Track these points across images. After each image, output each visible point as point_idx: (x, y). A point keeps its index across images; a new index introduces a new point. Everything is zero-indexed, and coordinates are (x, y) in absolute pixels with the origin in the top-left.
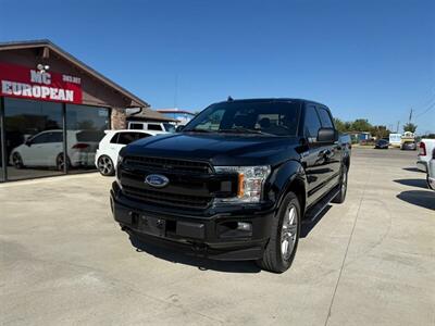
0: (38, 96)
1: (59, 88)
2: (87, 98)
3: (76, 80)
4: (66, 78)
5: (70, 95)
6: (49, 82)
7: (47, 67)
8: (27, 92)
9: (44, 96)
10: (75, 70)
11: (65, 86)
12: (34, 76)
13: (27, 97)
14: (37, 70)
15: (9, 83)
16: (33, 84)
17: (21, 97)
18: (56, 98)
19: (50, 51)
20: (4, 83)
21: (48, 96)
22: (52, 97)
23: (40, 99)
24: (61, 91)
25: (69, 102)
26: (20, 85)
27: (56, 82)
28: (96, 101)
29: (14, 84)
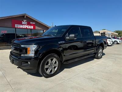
1: (29, 25)
2: (37, 28)
3: (34, 23)
4: (31, 23)
5: (32, 27)
6: (27, 24)
7: (26, 20)
8: (21, 27)
9: (25, 28)
10: (33, 21)
12: (23, 23)
13: (21, 28)
14: (24, 21)
15: (17, 25)
16: (23, 25)
18: (29, 28)
19: (26, 16)
20: (16, 25)
21: (26, 28)
22: (27, 28)
24: (30, 26)
25: (32, 29)
26: (19, 25)
27: (29, 24)
28: (39, 28)
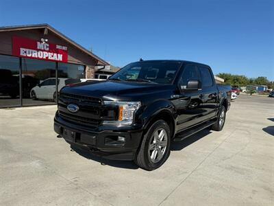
0: (41, 57)
1: (54, 53)
2: (70, 59)
3: (64, 48)
4: (58, 47)
5: (60, 57)
6: (48, 49)
7: (46, 40)
8: (35, 54)
9: (45, 58)
10: (63, 42)
11: (58, 52)
12: (40, 46)
13: (35, 58)
14: (41, 42)
15: (25, 50)
16: (38, 50)
17: (31, 58)
18: (52, 58)
19: (48, 30)
20: (22, 49)
21: (47, 58)
22: (49, 58)
23: (42, 59)
24: (55, 55)
25: (60, 61)
26: (31, 50)
27: (52, 49)
28: (76, 61)
29: (27, 50)
